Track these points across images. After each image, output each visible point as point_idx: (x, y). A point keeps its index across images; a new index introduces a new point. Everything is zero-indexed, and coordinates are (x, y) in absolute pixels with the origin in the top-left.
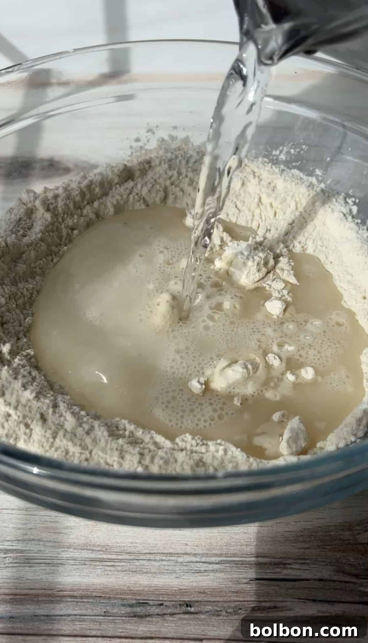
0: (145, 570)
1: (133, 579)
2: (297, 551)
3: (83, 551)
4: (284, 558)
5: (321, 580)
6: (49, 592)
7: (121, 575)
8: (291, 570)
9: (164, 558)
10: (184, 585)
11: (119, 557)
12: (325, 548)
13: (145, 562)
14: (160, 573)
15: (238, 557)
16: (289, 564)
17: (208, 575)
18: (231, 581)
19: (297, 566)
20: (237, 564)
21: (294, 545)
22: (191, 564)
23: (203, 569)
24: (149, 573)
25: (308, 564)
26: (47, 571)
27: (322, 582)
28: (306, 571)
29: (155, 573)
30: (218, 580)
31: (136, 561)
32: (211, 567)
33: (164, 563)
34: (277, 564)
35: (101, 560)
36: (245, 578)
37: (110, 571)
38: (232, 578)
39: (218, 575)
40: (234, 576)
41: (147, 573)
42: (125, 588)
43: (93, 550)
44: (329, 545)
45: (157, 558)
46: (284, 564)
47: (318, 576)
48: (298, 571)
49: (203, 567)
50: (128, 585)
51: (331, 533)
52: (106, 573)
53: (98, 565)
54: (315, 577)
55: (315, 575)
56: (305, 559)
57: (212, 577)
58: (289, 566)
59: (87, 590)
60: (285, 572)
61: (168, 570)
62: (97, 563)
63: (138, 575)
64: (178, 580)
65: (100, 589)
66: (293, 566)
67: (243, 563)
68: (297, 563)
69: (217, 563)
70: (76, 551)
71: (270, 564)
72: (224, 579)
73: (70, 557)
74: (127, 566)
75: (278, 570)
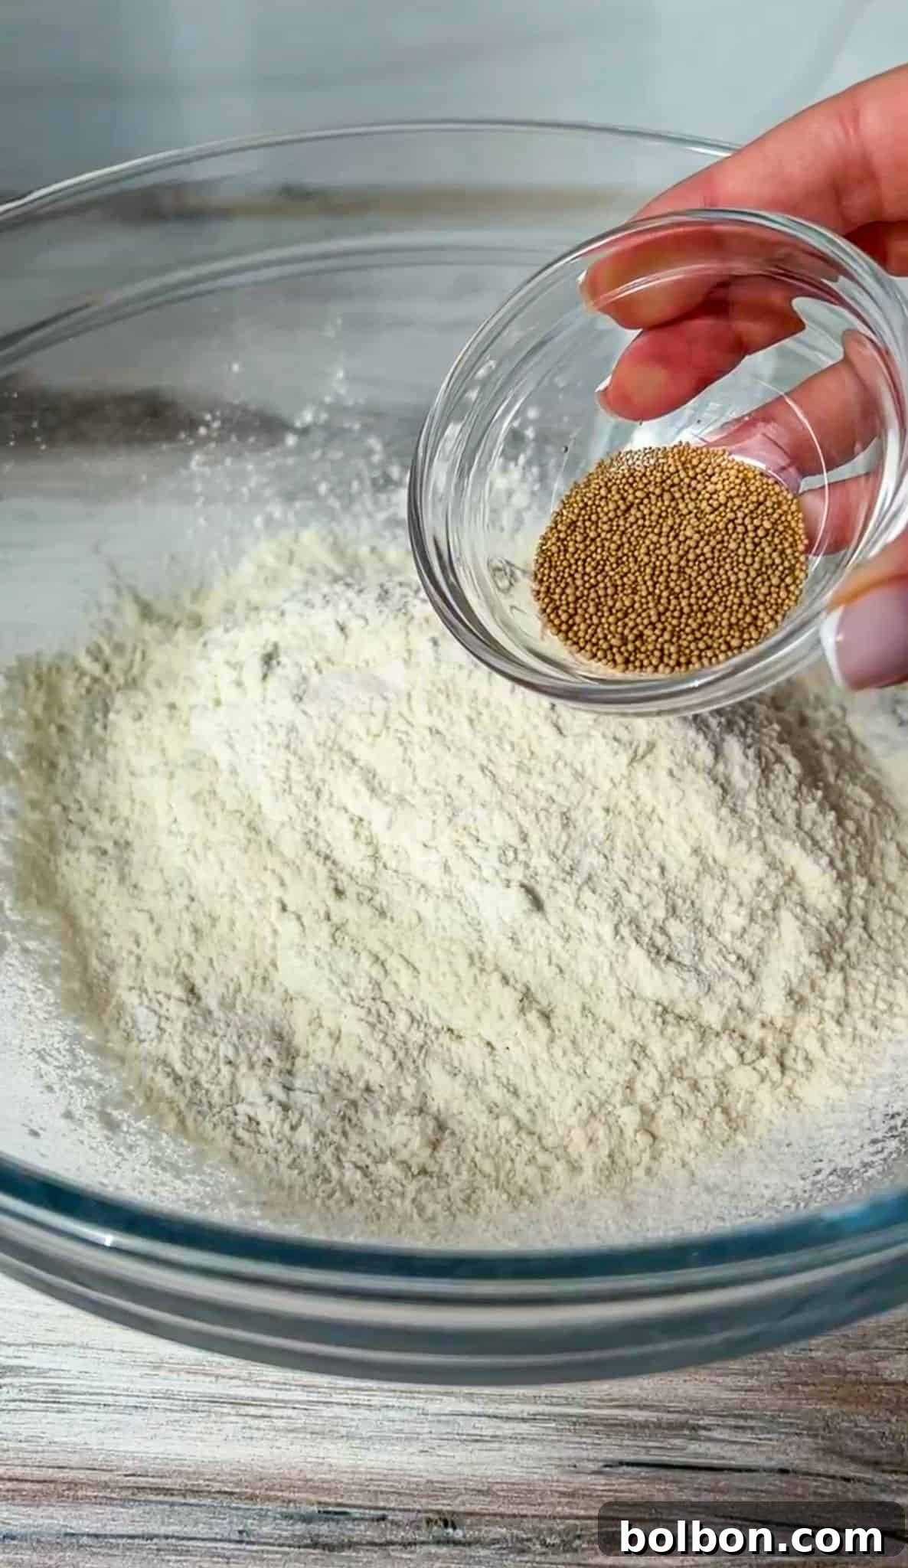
0: (343, 1431)
1: (314, 1452)
2: (725, 1395)
3: (191, 1377)
4: (695, 1412)
5: (784, 1471)
6: (105, 1477)
7: (282, 1442)
8: (708, 1445)
9: (391, 1402)
10: (440, 1472)
11: (282, 1395)
12: (797, 1392)
13: (345, 1411)
14: (382, 1439)
15: (579, 1406)
16: (705, 1428)
17: (500, 1450)
18: (558, 1466)
19: (725, 1435)
20: (574, 1424)
21: (720, 1380)
22: (460, 1419)
23: (490, 1432)
24: (353, 1438)
25: (752, 1428)
26: (101, 1425)
27: (785, 1477)
28: (749, 1449)
29: (370, 1438)
30: (524, 1463)
31: (321, 1407)
32: (508, 1428)
33: (392, 1414)
34: (674, 1428)
35: (236, 1402)
36: (595, 1460)
37: (258, 1429)
38: (560, 1459)
39: (527, 1449)
40: (564, 1454)
41: (348, 1437)
42: (294, 1473)
43: (217, 1376)
44: (806, 1384)
45: (375, 1401)
46: (695, 1428)
47: (779, 1460)
48: (728, 1447)
49: (487, 1428)
50: (301, 1466)
51: (813, 1354)
52: (248, 1433)
53: (229, 1414)
54: (772, 1464)
55: (770, 1459)
56: (745, 1417)
57: (511, 1455)
58: (703, 1433)
59: (198, 1474)
60: (694, 1447)
61: (401, 1431)
62: (227, 1409)
63: (327, 1444)
64: (422, 1458)
65: (231, 1475)
66: (715, 1434)
67: (589, 1422)
68: (725, 1427)
69: (524, 1420)
70: (175, 1376)
71: (658, 1426)
72: (540, 1459)
73: (159, 1391)
74: (300, 1419)
75: (677, 1442)
